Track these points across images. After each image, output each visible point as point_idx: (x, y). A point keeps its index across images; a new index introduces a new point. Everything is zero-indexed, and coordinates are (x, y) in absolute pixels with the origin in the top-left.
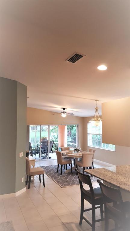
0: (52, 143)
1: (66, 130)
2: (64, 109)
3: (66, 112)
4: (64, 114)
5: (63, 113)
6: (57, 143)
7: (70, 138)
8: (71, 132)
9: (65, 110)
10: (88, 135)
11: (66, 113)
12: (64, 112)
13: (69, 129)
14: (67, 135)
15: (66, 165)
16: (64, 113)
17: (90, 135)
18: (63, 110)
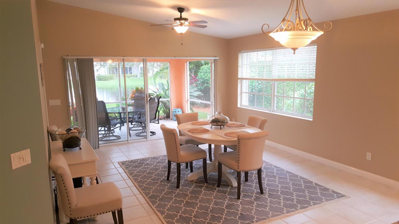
0: (156, 101)
1: (187, 73)
2: (181, 10)
3: (186, 19)
4: (181, 24)
5: (178, 22)
6: (168, 99)
7: (196, 89)
8: (196, 75)
9: (184, 15)
10: (239, 80)
11: (186, 23)
12: (181, 19)
13: (193, 71)
14: (189, 82)
15: (191, 163)
16: (183, 21)
17: (244, 81)
18: (177, 14)
